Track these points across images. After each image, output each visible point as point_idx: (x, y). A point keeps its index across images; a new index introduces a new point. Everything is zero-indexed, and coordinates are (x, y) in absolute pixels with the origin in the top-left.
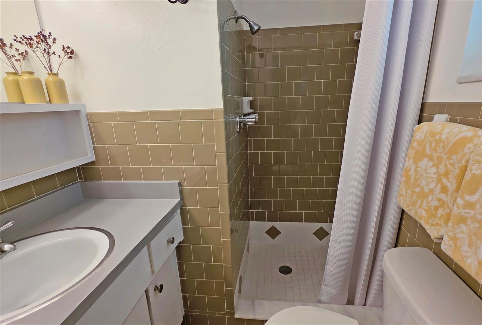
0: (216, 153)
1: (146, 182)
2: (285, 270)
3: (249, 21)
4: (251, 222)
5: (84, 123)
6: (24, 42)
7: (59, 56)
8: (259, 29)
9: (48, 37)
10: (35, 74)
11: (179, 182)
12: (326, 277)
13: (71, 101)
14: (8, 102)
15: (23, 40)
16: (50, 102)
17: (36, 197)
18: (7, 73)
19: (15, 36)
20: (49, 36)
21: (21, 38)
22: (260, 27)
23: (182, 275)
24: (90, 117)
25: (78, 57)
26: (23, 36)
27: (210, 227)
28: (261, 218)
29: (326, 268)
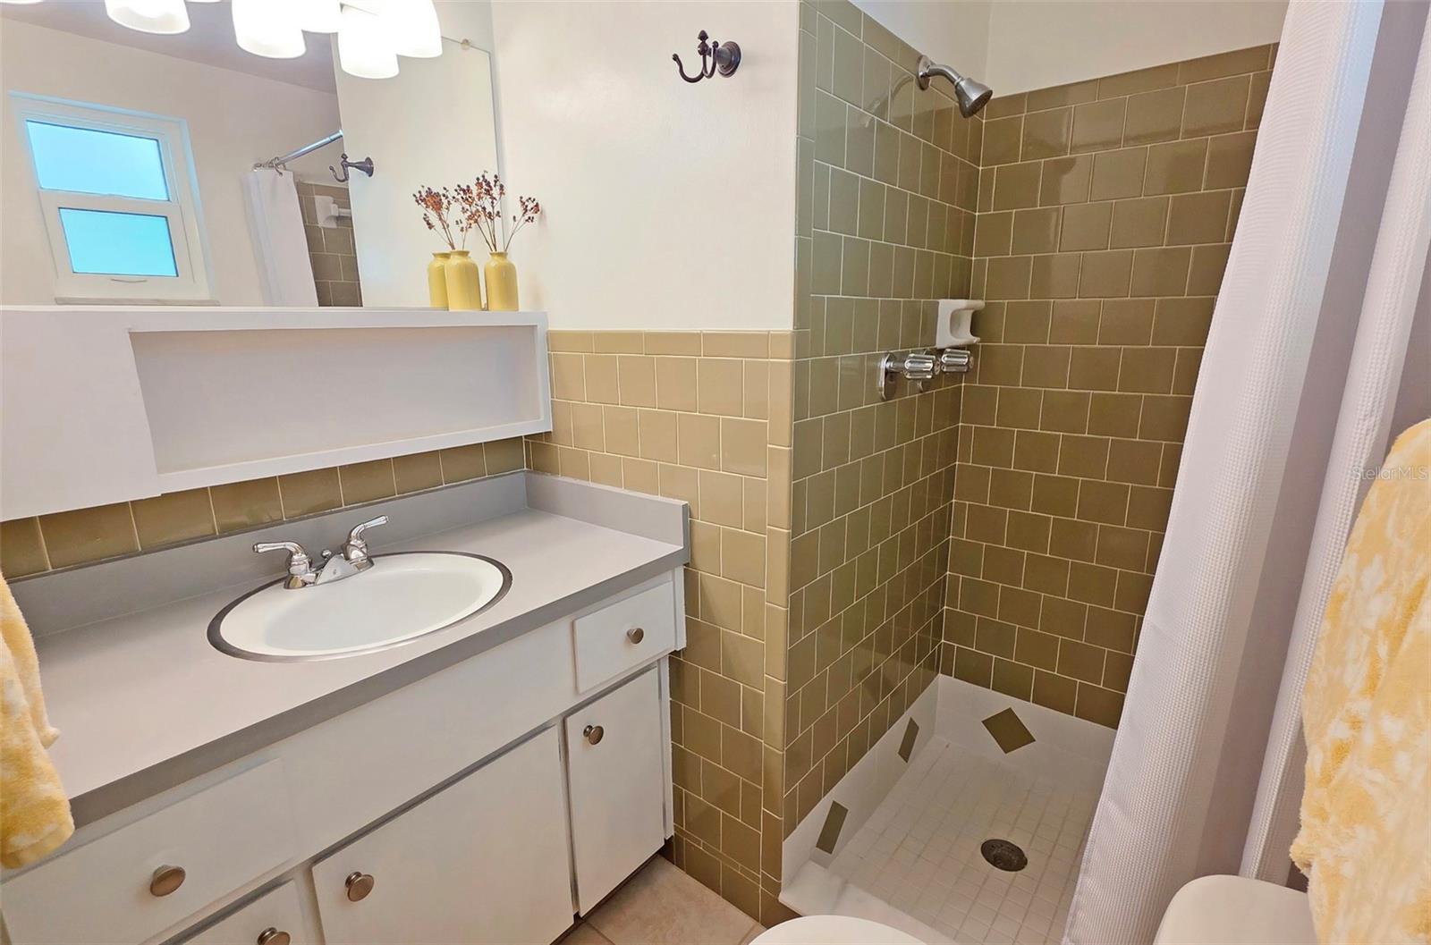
0: (768, 446)
1: (626, 492)
2: (1004, 856)
3: (956, 78)
4: (940, 675)
5: (541, 351)
6: (459, 197)
7: (514, 217)
8: (986, 97)
9: (492, 184)
10: (469, 255)
11: (685, 507)
12: (1080, 915)
13: (522, 307)
14: (429, 306)
15: (459, 194)
16: (487, 309)
17: (444, 485)
18: (435, 255)
19: (445, 189)
20: (496, 182)
21: (456, 190)
22: (990, 93)
23: (676, 735)
24: (552, 337)
25: (545, 217)
26: (459, 186)
27: (742, 635)
28: (974, 674)
29: (1080, 880)
